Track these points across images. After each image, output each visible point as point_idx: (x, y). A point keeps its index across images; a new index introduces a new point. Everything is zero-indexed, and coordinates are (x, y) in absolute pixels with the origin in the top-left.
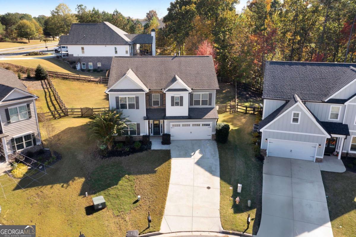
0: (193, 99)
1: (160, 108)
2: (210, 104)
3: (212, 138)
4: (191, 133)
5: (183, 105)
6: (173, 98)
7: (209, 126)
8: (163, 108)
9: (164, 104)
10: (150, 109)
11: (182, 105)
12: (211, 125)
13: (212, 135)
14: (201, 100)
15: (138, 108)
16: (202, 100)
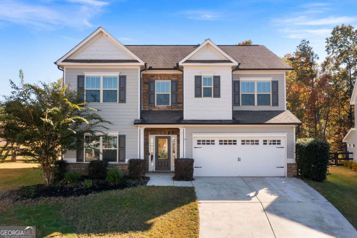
0: (239, 92)
1: (171, 110)
2: (276, 104)
3: (288, 172)
4: (239, 159)
5: (221, 95)
7: (280, 144)
8: (177, 109)
9: (179, 101)
10: (150, 111)
11: (217, 95)
12: (284, 143)
13: (288, 164)
14: (256, 94)
15: (123, 100)
16: (258, 95)
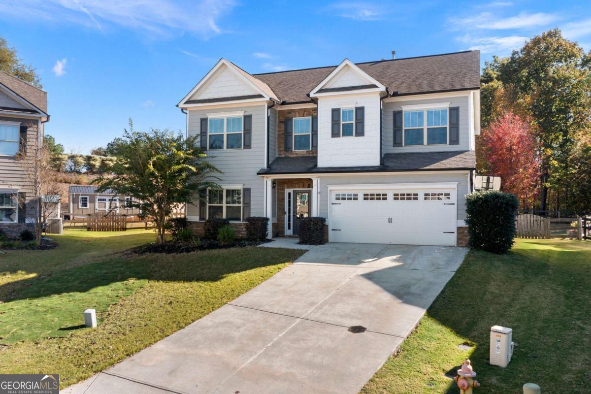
0: (401, 126)
1: (311, 155)
2: (455, 140)
4: (390, 221)
5: (366, 133)
6: (336, 112)
7: (449, 199)
10: (286, 158)
11: (360, 133)
15: (248, 146)
16: (429, 129)
